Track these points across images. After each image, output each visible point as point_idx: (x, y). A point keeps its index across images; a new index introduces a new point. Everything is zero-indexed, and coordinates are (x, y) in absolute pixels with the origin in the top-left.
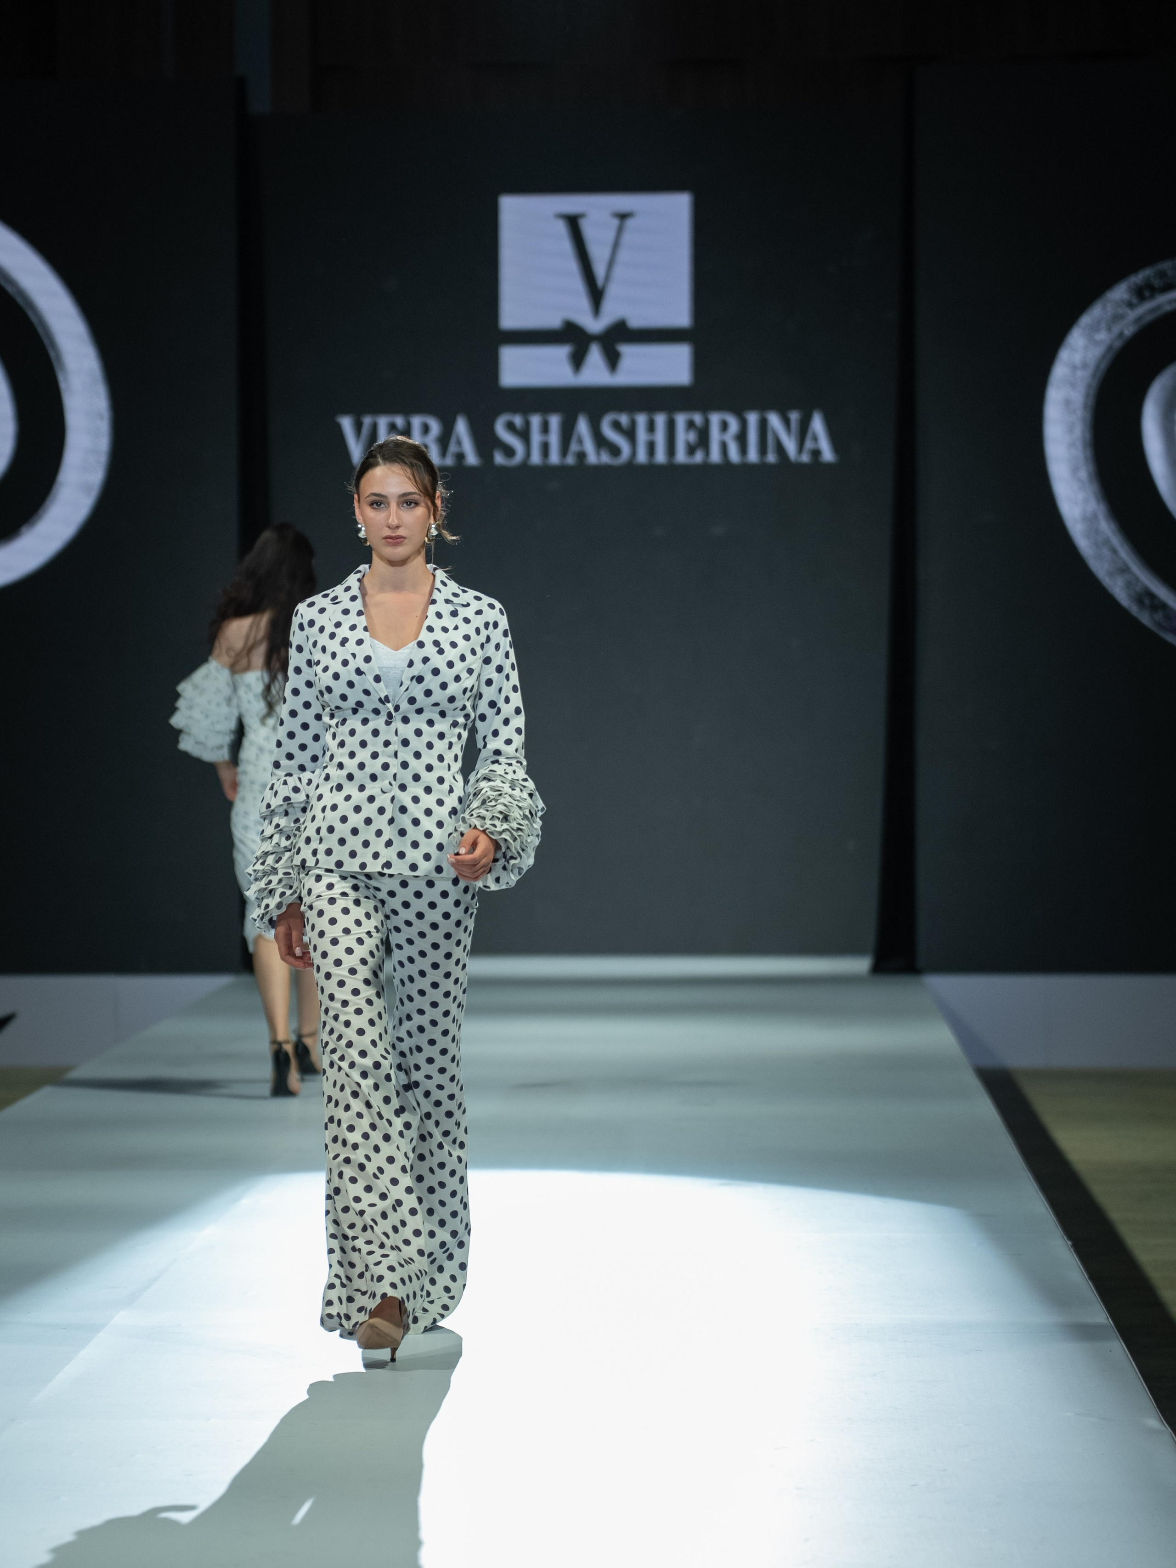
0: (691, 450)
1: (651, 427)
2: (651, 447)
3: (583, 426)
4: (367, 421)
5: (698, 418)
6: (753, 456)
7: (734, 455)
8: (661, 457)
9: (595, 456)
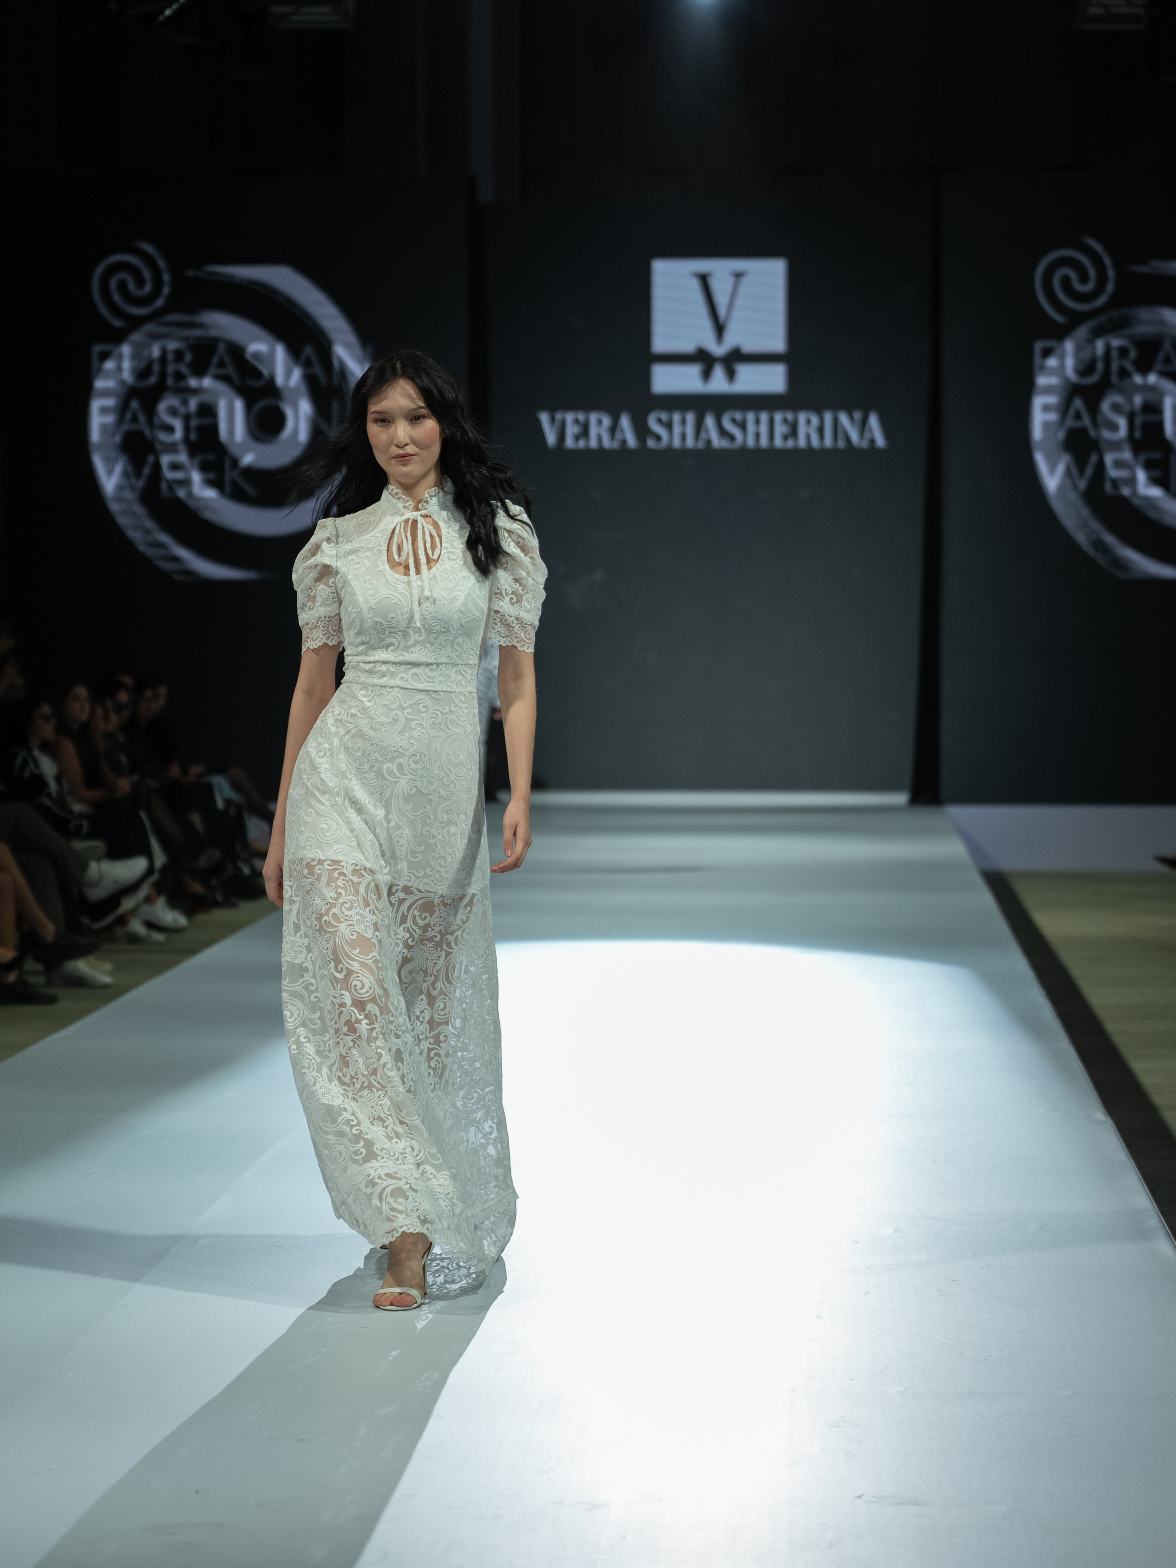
0: (785, 438)
1: (757, 422)
2: (757, 436)
3: (710, 421)
4: (559, 416)
5: (790, 416)
6: (828, 442)
7: (815, 442)
8: (764, 442)
9: (718, 442)
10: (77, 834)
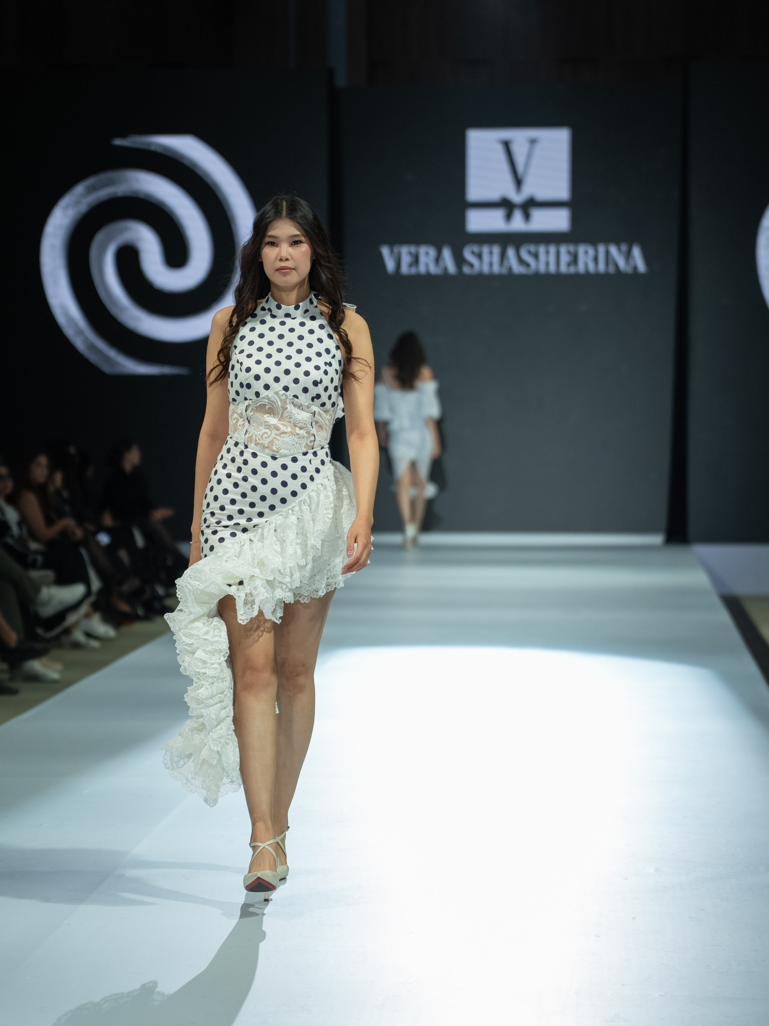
0: (569, 265)
1: (547, 253)
2: (547, 264)
3: (511, 253)
4: (396, 249)
5: (572, 248)
6: (602, 267)
7: (591, 268)
8: (552, 268)
9: (517, 269)
10: (33, 565)
